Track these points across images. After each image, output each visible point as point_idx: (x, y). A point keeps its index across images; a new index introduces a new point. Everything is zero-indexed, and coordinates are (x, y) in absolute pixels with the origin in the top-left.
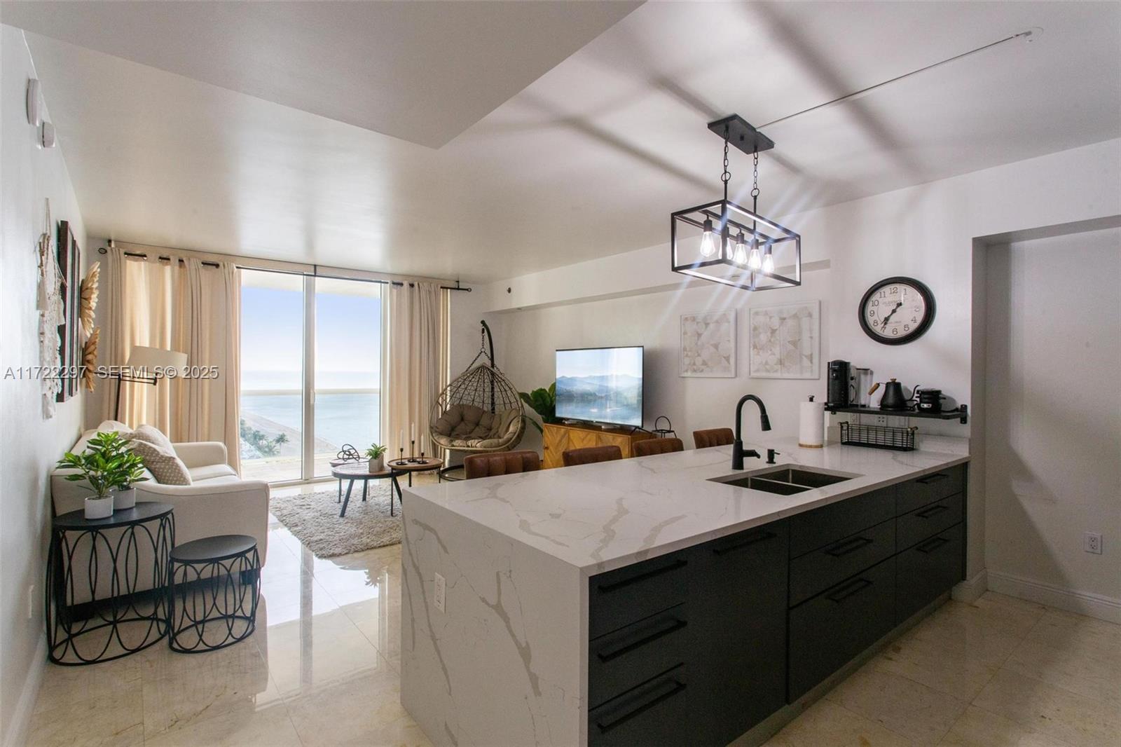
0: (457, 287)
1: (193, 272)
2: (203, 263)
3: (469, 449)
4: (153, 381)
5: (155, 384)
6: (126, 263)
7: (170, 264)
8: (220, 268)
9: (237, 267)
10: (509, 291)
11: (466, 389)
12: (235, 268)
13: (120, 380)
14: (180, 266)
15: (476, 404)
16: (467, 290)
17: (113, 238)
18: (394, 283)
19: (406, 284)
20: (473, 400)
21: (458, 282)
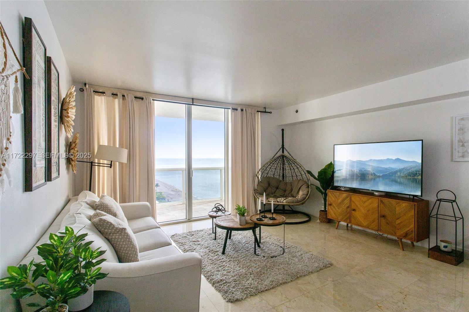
0: (264, 111)
1: (130, 103)
2: (135, 97)
3: (279, 203)
4: (109, 166)
5: (111, 167)
6: (94, 97)
7: (118, 98)
8: (144, 100)
9: (153, 100)
10: (297, 112)
11: (270, 168)
12: (152, 100)
13: (92, 165)
14: (123, 99)
15: (275, 176)
16: (270, 112)
17: (87, 82)
18: (233, 109)
19: (239, 109)
20: (274, 174)
21: (265, 108)
